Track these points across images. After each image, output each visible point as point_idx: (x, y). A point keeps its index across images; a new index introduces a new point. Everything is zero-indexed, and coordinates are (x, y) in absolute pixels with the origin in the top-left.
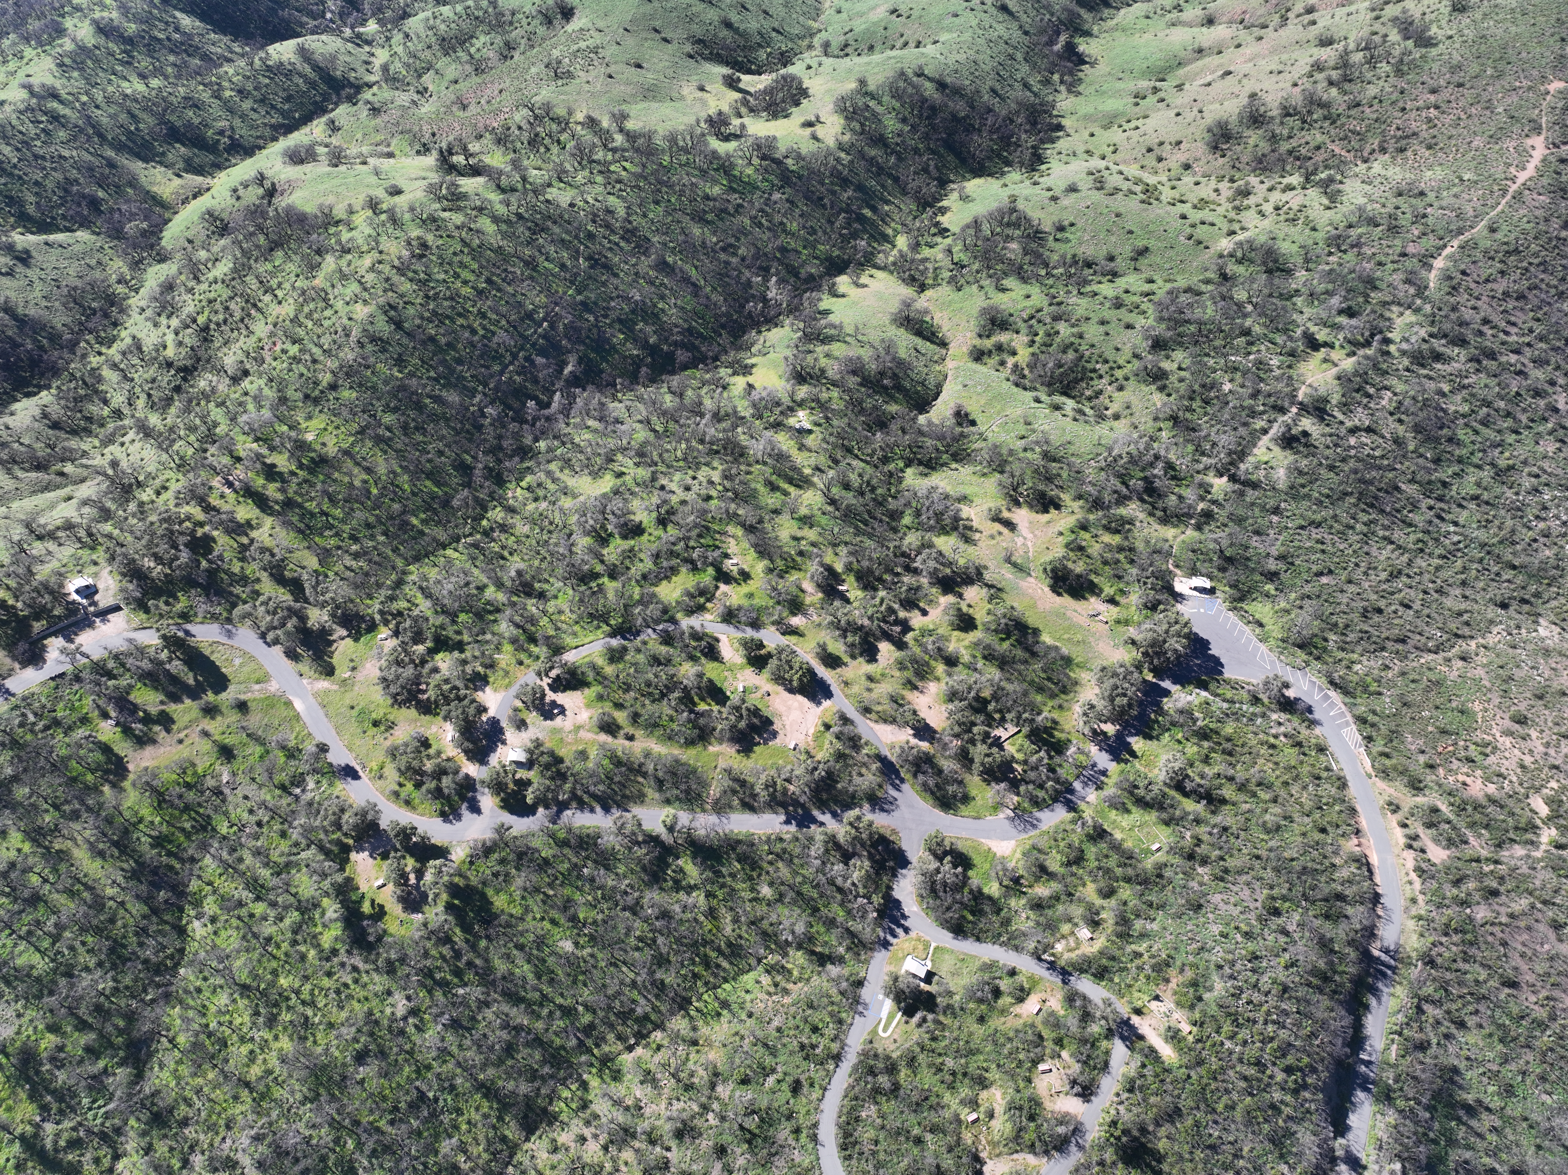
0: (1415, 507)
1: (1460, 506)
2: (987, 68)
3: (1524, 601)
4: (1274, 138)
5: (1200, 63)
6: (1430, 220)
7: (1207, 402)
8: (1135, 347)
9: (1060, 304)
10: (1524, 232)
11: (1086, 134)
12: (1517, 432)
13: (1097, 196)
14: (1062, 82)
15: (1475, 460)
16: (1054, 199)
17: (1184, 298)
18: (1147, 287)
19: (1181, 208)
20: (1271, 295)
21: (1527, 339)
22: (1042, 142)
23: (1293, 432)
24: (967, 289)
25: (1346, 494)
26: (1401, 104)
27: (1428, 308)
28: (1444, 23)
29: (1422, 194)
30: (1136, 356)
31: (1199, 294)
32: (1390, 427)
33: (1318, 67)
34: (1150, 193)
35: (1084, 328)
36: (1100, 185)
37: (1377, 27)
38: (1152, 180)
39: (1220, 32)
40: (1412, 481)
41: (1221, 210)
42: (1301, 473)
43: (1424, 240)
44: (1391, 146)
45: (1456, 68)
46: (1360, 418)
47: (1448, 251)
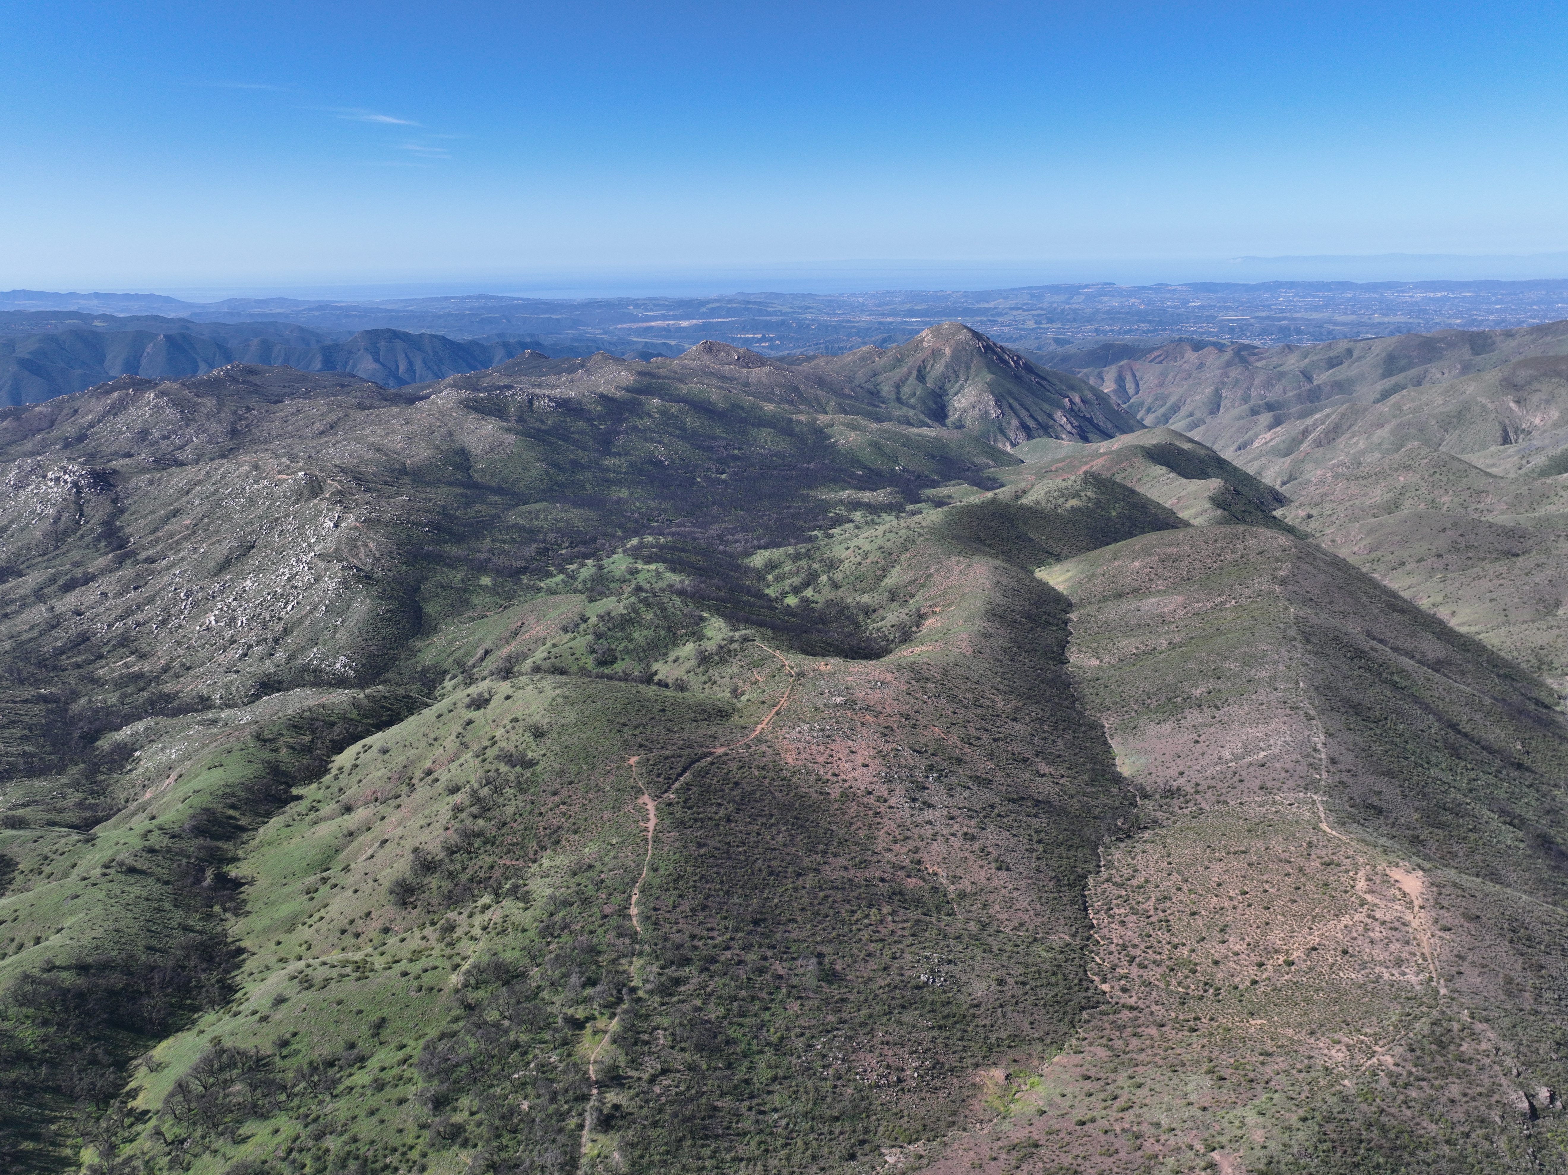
0: (738, 1116)
1: (769, 1093)
2: (132, 931)
3: (862, 1142)
4: (451, 875)
5: (355, 843)
6: (608, 883)
7: (514, 1131)
8: (417, 1118)
9: (316, 1120)
10: (676, 862)
11: (272, 946)
12: (768, 1009)
13: (309, 996)
14: (225, 910)
15: (755, 1048)
16: (264, 1019)
17: (441, 1046)
18: (401, 1055)
19: (398, 968)
20: (519, 1002)
21: (728, 936)
22: (227, 971)
23: (605, 1111)
24: (198, 1163)
25: (680, 1140)
26: (537, 811)
27: (647, 948)
28: (534, 747)
29: (590, 867)
30: (423, 1126)
31: (454, 1034)
32: (678, 1059)
33: (457, 809)
34: (362, 969)
35: (354, 1129)
36: (307, 983)
37: (487, 766)
38: (358, 956)
39: (361, 814)
40: (723, 1095)
41: (436, 952)
42: (633, 1146)
43: (613, 899)
44: (547, 842)
45: (561, 773)
46: (652, 1065)
47: (634, 899)
